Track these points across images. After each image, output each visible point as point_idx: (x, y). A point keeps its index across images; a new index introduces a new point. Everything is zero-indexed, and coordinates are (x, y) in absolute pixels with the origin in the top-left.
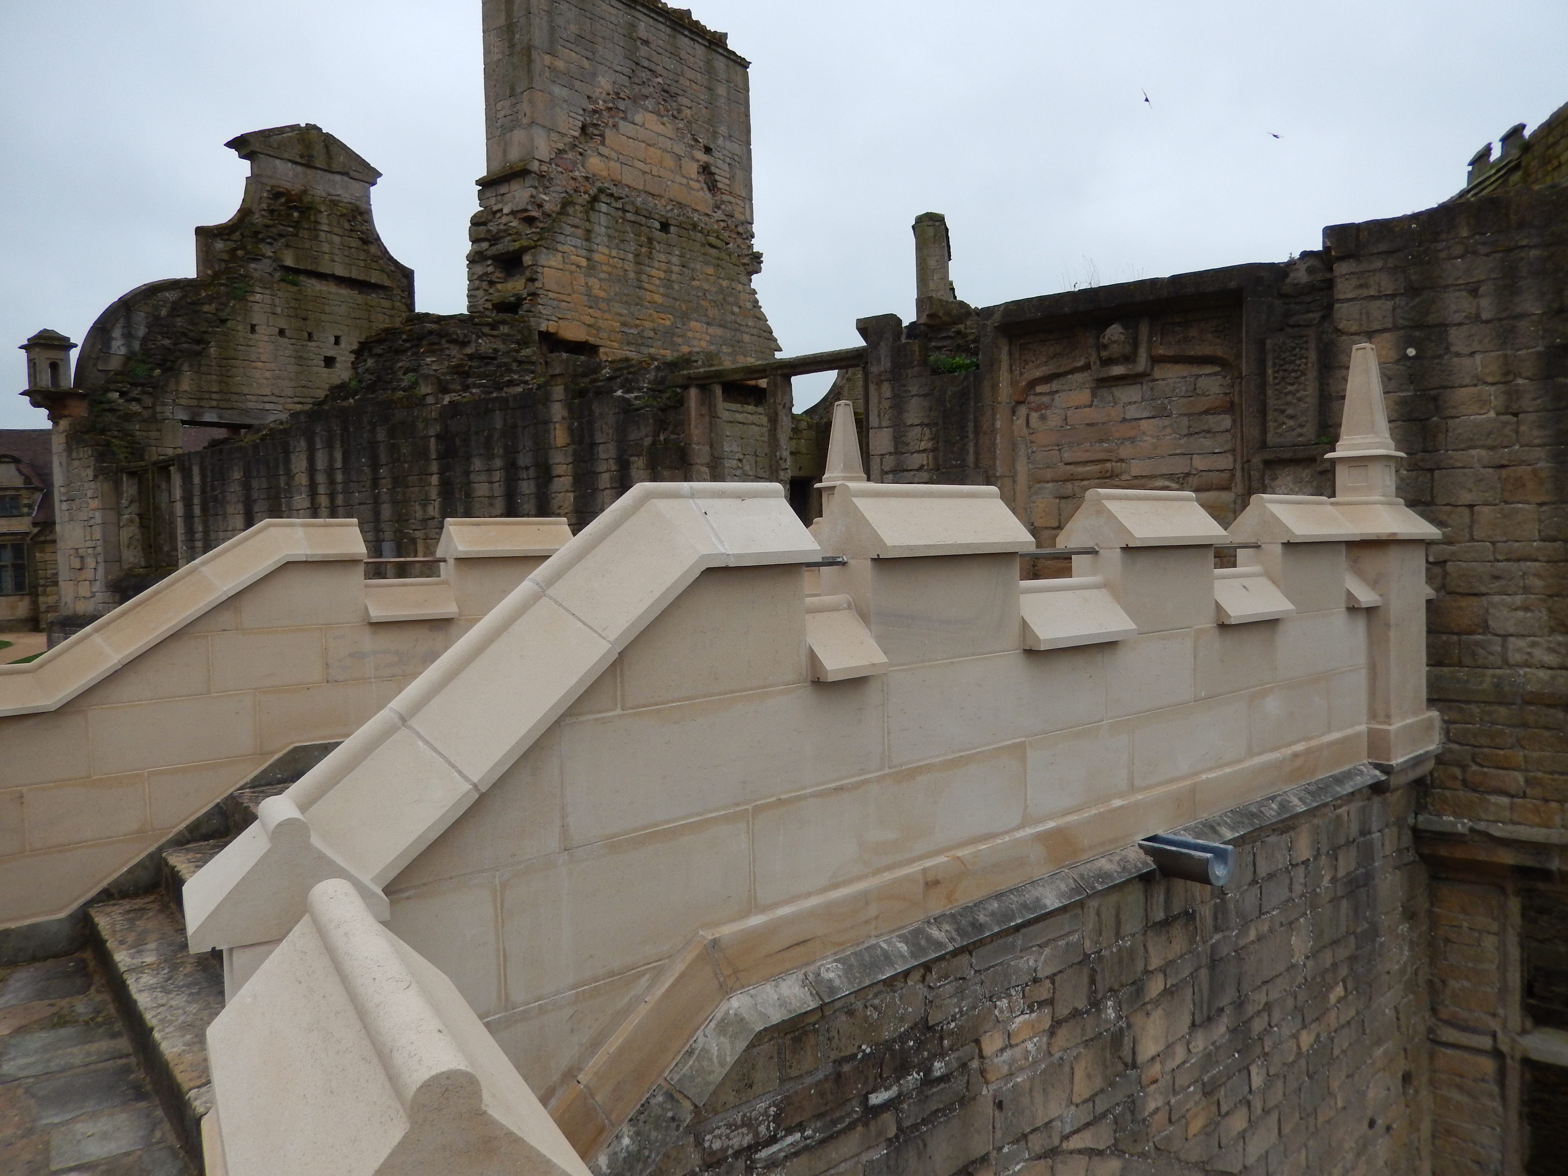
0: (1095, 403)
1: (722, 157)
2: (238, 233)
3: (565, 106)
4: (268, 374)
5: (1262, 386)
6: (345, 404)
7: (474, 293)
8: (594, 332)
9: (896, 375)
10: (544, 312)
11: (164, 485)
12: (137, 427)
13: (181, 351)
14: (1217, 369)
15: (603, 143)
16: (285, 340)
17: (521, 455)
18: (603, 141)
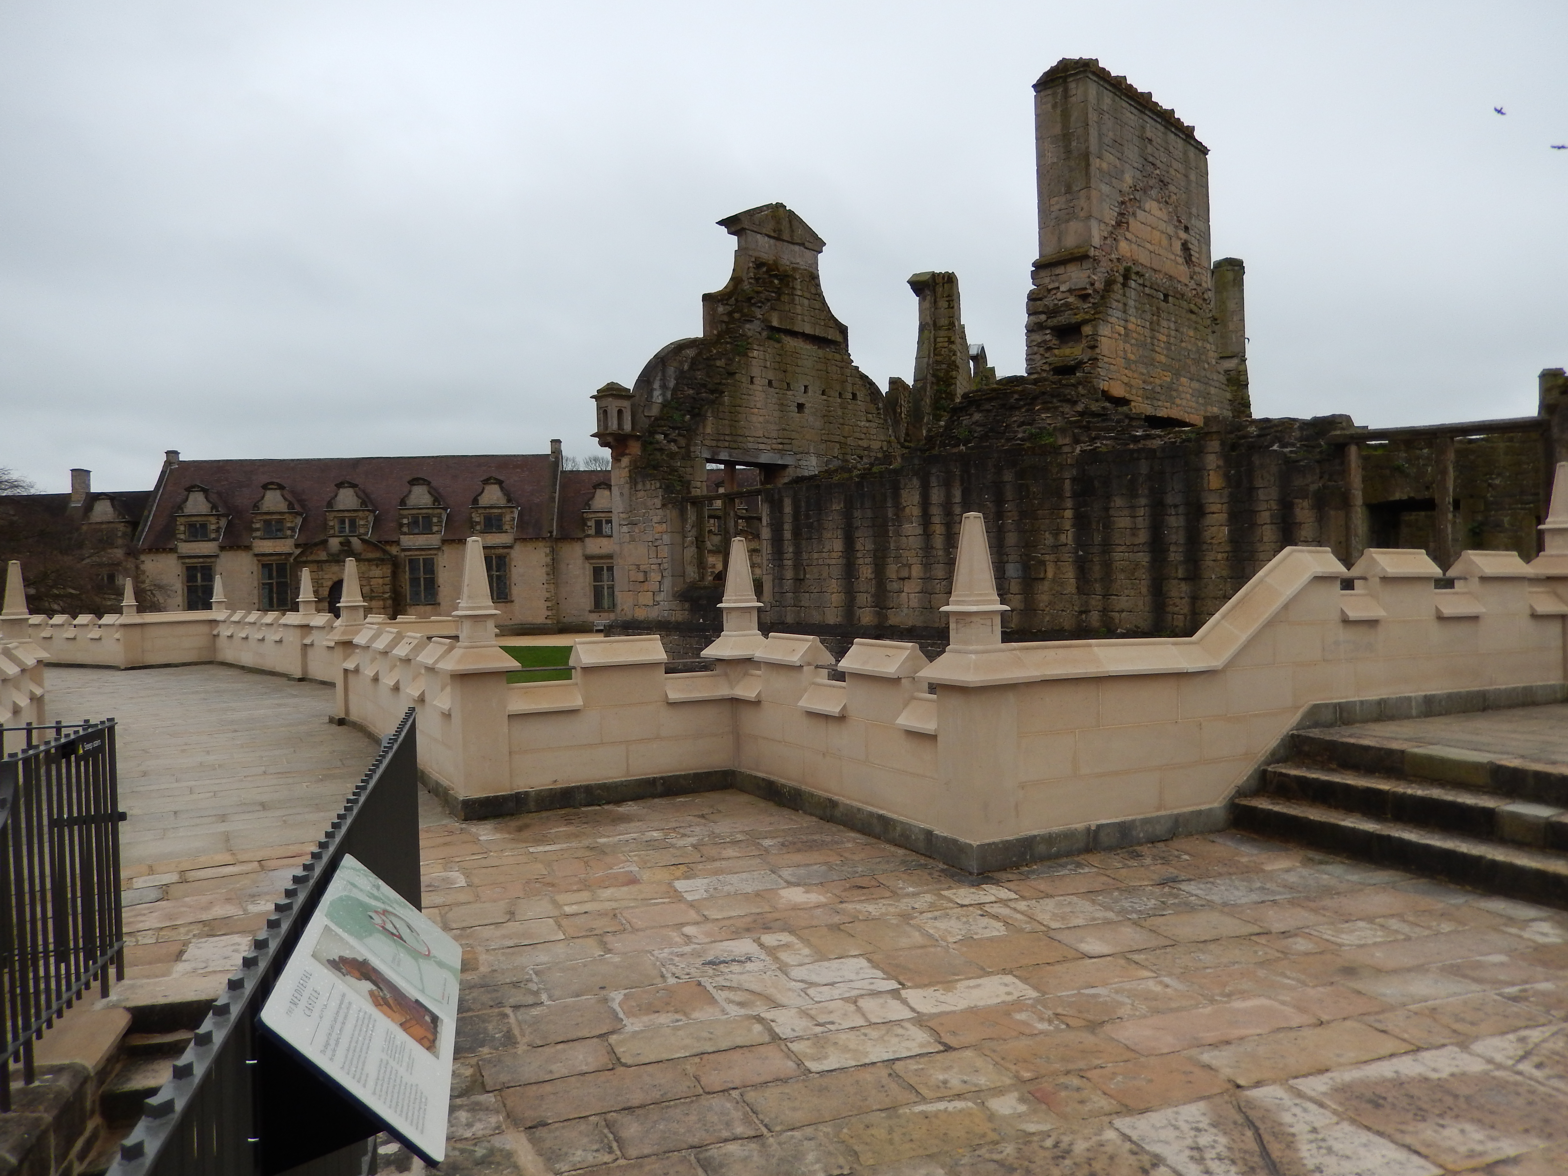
1: (1194, 231)
2: (733, 299)
3: (1108, 200)
4: (761, 419)
6: (955, 450)
7: (1032, 357)
8: (1128, 389)
10: (1101, 373)
12: (679, 464)
13: (703, 400)
16: (772, 389)
17: (1169, 495)
18: (1128, 228)
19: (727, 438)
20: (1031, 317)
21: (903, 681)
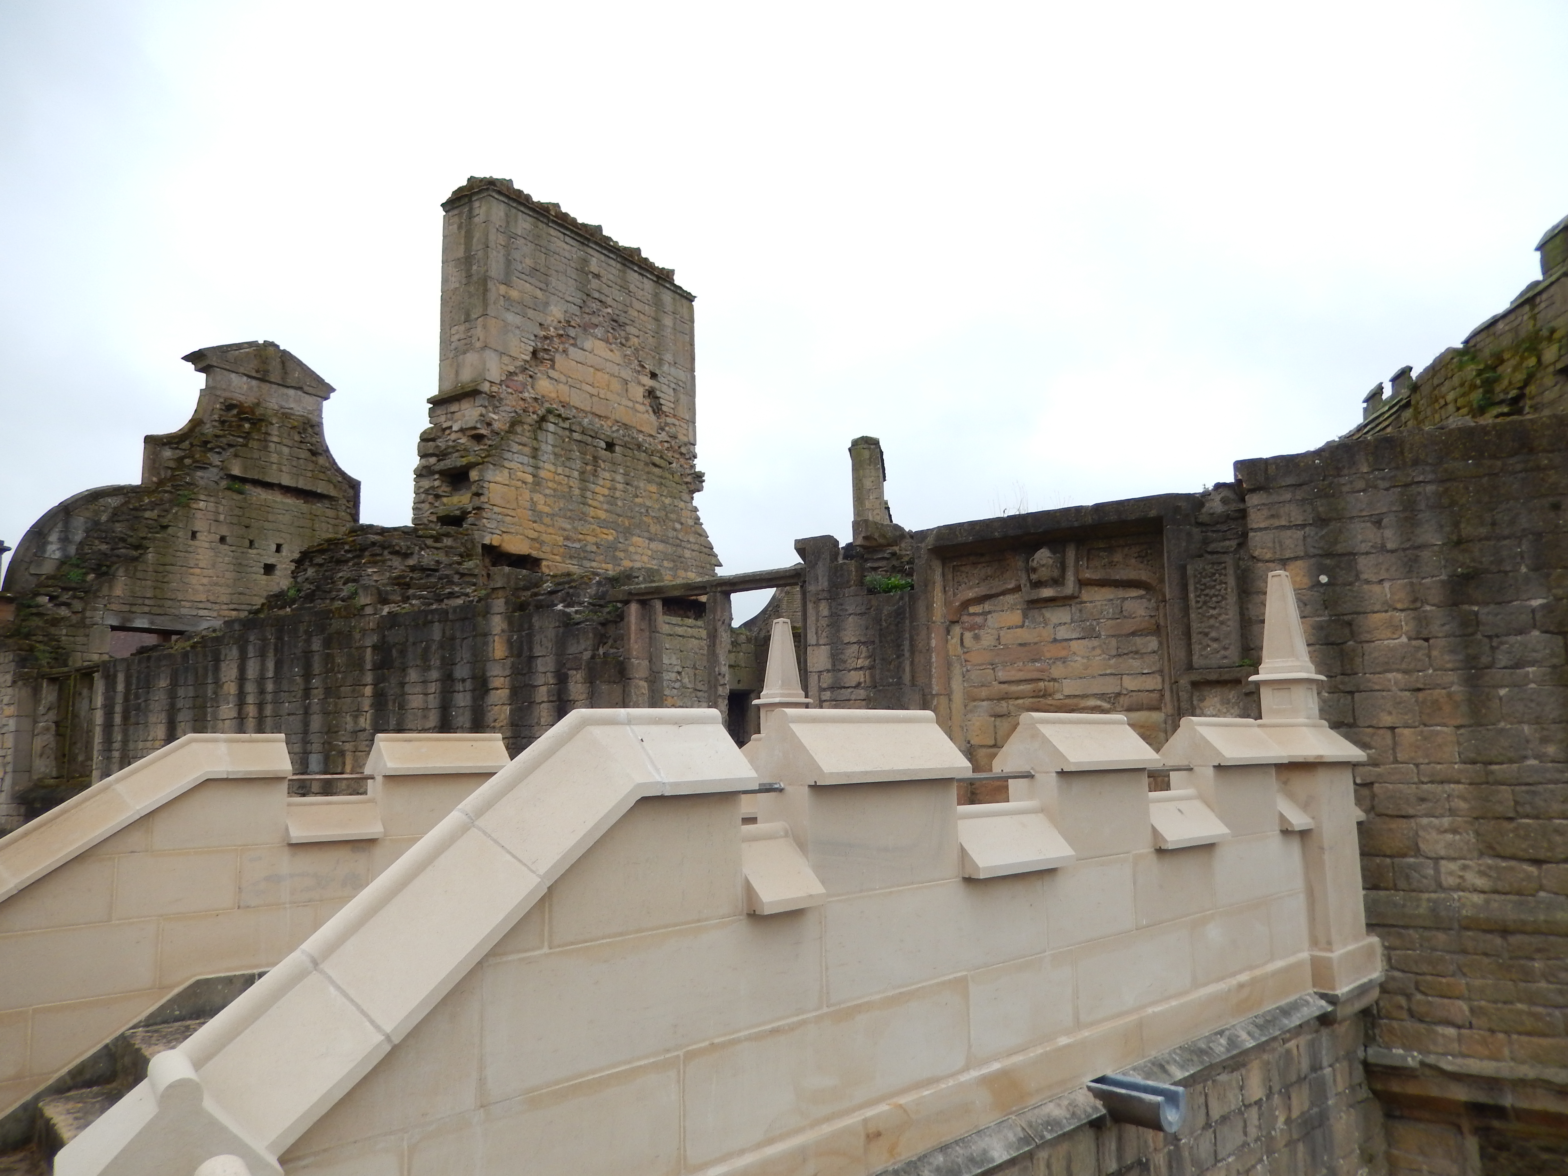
0: (1027, 624)
1: (667, 383)
2: (187, 442)
3: (517, 332)
4: (205, 581)
5: (1186, 610)
6: (281, 612)
7: (419, 506)
8: (537, 545)
9: (833, 594)
10: (488, 526)
11: (85, 692)
12: (64, 632)
13: (118, 556)
14: (1142, 592)
15: (553, 367)
16: (226, 547)
17: (458, 667)
18: (553, 365)
20: (421, 460)
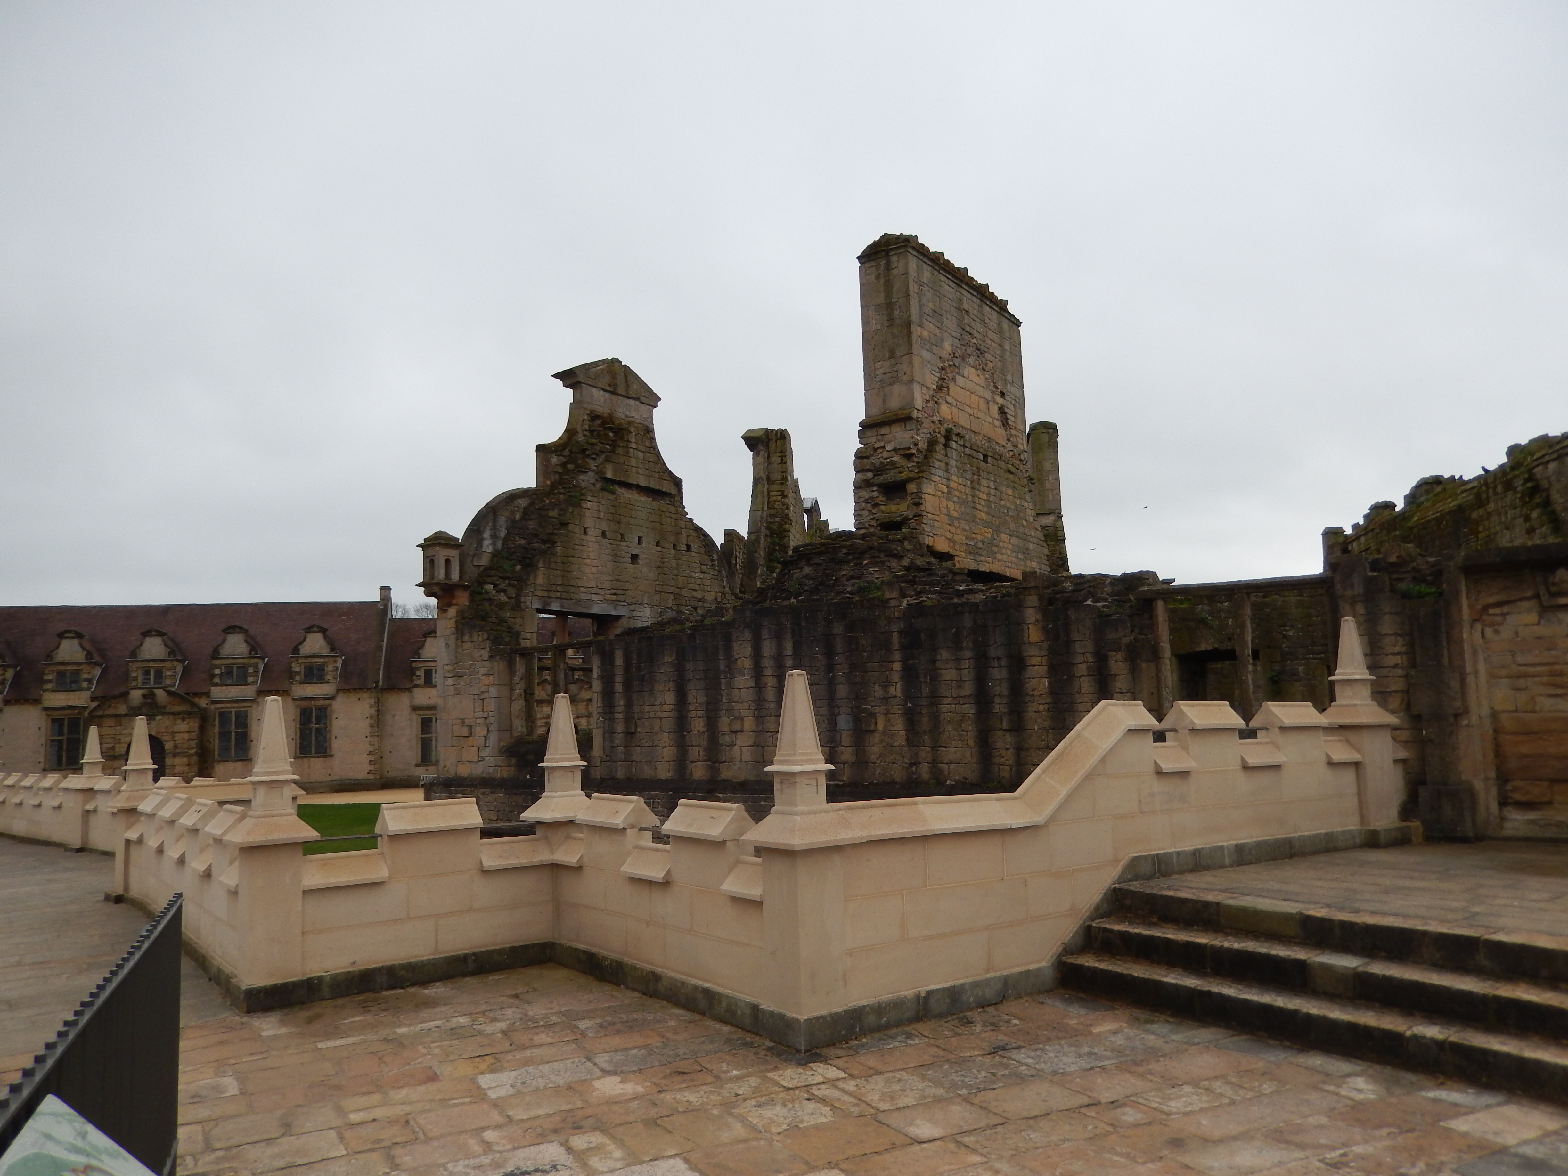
0: (1542, 622)
1: (1010, 395)
2: (567, 450)
3: (929, 366)
4: (594, 570)
6: (786, 603)
7: (860, 513)
8: (952, 544)
9: (1370, 598)
10: (926, 529)
12: (508, 615)
13: (535, 550)
16: (606, 540)
17: (992, 648)
18: (948, 392)
19: (559, 588)
20: (859, 475)
21: (728, 844)
